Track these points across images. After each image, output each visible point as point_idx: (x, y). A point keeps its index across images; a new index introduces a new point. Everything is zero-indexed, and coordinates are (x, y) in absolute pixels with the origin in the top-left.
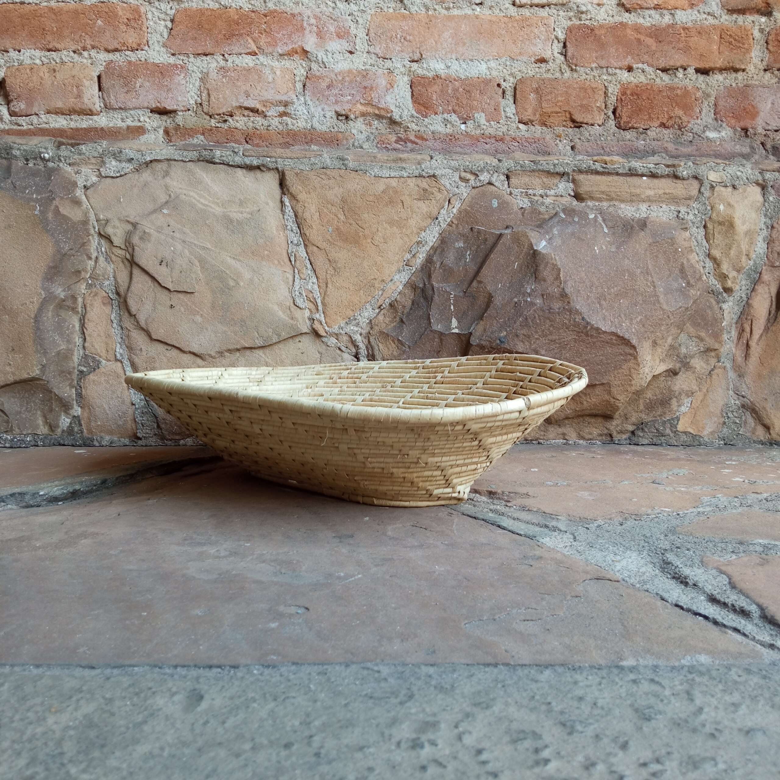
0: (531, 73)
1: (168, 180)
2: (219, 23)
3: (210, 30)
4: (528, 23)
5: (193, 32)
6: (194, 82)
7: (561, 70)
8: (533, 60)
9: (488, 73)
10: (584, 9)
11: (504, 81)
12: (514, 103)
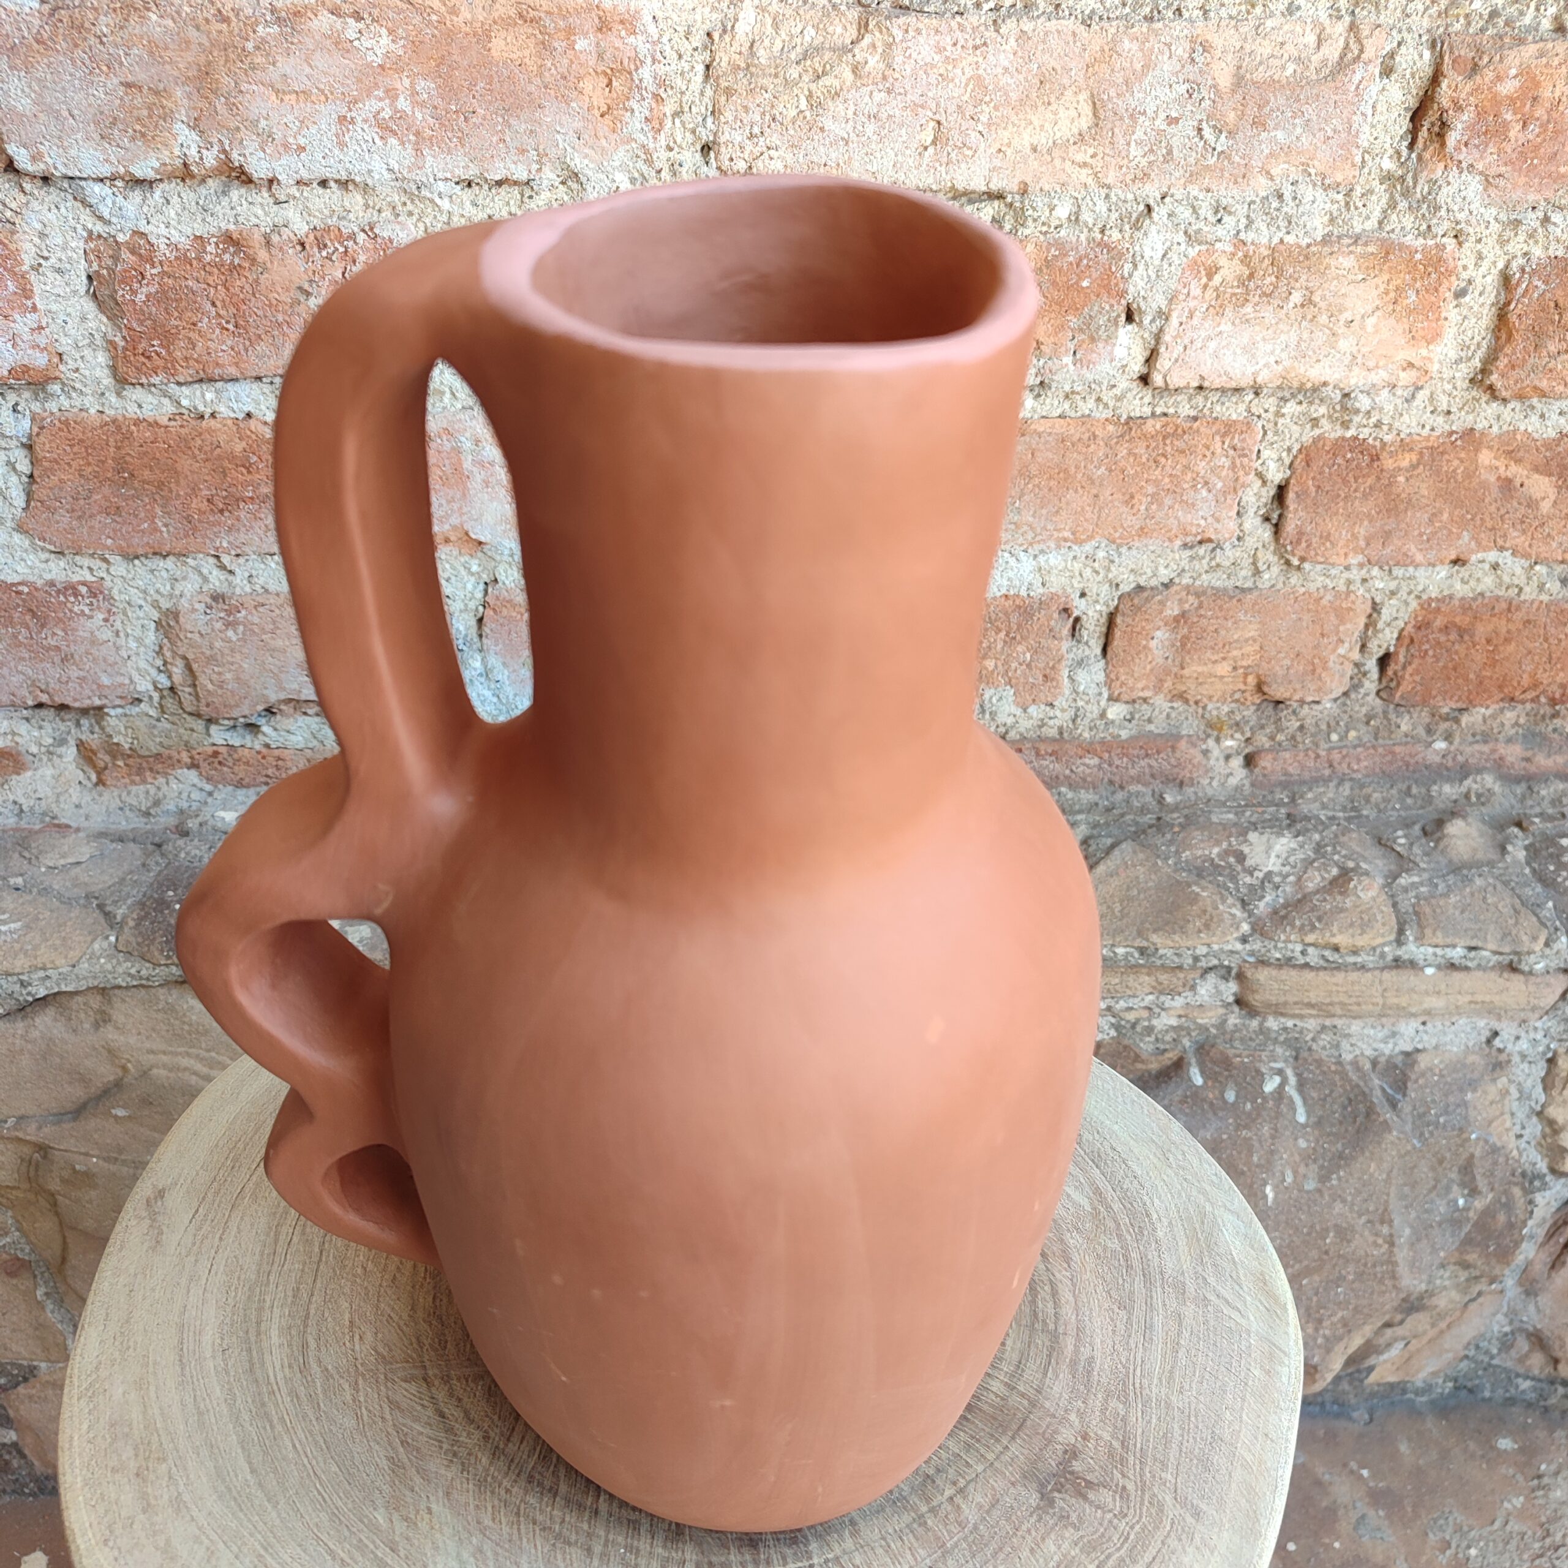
0: (1164, 574)
1: (109, 1033)
2: (185, 464)
3: (161, 485)
4: (1179, 444)
5: (106, 490)
6: (138, 632)
7: (1254, 563)
8: (1178, 543)
9: (1037, 583)
10: (1363, 402)
11: (1083, 595)
12: (1104, 650)
